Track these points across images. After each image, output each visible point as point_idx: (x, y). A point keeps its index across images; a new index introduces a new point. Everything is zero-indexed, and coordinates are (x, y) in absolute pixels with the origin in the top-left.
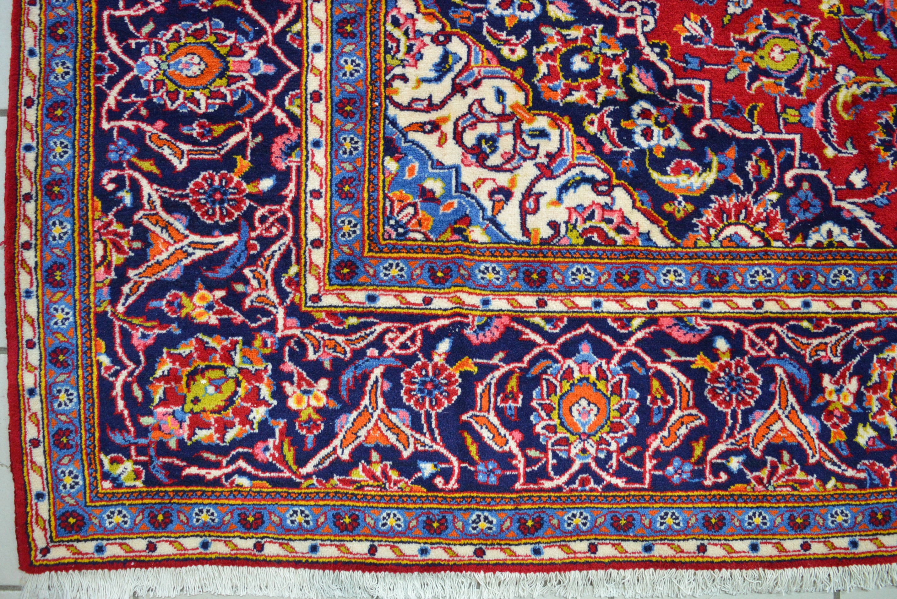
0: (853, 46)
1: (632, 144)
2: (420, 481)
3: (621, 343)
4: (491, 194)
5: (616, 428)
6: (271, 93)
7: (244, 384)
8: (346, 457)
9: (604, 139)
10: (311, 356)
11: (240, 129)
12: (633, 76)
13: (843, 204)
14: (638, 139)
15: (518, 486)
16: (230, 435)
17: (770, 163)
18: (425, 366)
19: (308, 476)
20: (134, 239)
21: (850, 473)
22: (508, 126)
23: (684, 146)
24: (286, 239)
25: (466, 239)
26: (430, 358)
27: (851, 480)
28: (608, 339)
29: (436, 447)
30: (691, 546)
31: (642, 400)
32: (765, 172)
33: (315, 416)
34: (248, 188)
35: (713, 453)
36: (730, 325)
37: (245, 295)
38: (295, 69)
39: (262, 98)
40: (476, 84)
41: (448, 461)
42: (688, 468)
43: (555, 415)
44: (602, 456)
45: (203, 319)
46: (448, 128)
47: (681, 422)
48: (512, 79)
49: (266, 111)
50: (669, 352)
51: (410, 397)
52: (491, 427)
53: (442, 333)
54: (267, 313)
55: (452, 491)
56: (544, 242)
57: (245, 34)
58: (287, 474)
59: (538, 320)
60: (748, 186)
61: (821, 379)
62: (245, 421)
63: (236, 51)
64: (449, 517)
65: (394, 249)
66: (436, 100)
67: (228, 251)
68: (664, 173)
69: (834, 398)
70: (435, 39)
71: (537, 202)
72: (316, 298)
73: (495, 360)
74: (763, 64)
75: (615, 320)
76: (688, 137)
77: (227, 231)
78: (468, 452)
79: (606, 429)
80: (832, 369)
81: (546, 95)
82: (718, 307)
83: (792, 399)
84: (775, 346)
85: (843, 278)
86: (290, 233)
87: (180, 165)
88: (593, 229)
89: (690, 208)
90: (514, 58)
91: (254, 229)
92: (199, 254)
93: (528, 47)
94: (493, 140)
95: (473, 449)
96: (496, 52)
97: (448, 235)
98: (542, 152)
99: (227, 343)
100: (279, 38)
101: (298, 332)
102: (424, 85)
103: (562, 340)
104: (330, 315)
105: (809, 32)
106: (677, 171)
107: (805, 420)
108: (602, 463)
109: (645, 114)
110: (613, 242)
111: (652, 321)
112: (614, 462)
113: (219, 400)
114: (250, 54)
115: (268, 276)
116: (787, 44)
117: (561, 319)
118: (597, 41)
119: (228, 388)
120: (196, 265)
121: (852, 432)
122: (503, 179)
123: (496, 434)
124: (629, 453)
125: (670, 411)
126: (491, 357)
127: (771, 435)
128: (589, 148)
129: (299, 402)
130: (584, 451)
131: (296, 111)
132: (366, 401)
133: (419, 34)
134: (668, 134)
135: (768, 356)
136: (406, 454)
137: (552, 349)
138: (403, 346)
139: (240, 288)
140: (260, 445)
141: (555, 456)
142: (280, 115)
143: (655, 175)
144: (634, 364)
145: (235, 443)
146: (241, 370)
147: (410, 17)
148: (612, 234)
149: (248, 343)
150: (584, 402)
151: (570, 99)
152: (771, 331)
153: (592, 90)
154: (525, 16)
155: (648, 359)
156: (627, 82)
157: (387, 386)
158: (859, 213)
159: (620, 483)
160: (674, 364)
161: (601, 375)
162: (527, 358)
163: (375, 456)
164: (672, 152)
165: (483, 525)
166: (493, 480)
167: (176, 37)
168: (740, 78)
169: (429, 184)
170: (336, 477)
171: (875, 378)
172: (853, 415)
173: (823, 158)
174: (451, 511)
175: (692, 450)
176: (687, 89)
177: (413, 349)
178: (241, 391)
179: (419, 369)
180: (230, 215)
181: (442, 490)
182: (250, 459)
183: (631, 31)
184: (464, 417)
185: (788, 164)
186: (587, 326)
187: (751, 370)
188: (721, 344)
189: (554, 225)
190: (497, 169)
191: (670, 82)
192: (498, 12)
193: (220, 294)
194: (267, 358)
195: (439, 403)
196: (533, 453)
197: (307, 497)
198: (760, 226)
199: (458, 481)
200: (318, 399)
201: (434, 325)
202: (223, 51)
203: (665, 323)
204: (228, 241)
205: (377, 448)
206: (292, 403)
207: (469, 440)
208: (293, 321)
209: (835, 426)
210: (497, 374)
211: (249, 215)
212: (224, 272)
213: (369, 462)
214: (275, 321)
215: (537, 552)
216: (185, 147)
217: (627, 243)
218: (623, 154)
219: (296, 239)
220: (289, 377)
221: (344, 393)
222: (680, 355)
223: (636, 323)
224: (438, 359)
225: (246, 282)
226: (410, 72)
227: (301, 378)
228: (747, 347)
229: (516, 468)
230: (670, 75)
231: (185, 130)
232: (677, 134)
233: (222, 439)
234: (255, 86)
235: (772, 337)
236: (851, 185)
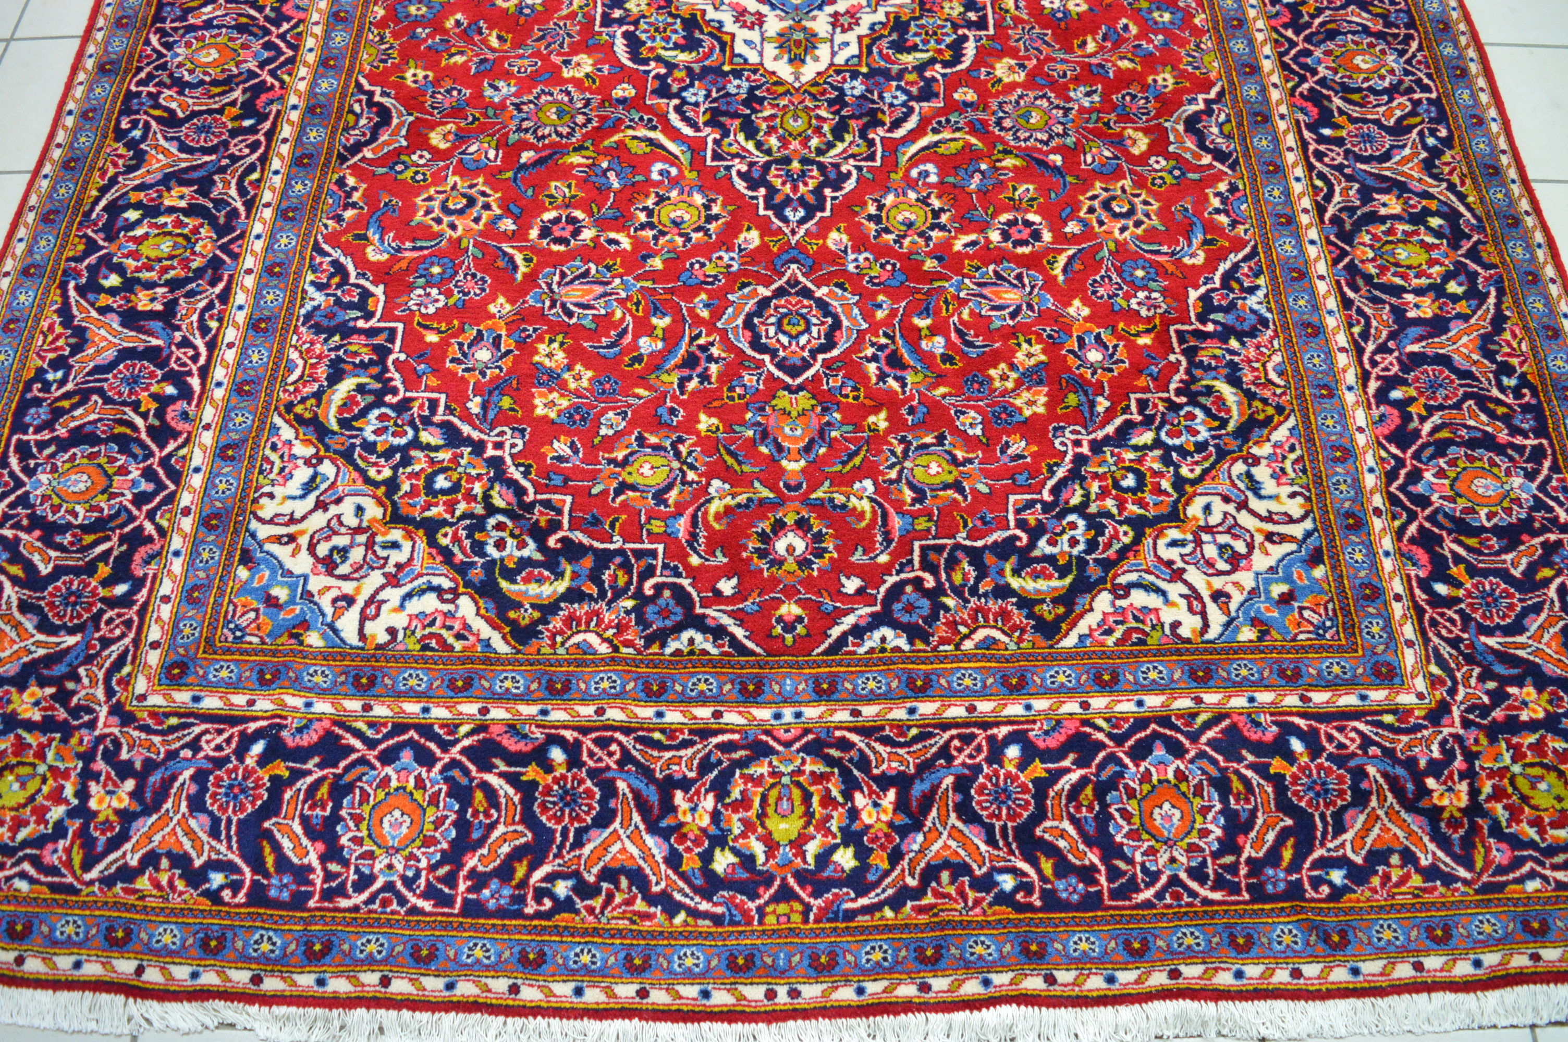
0: (730, 461)
1: (483, 554)
2: (207, 894)
3: (445, 750)
4: (334, 601)
5: (429, 842)
6: (146, 508)
7: (50, 782)
8: (134, 863)
9: (456, 550)
10: (124, 755)
11: (108, 538)
12: (494, 493)
13: (708, 611)
14: (491, 550)
15: (311, 904)
16: (22, 834)
17: (629, 572)
18: (236, 769)
19: (91, 883)
21: (704, 906)
22: (362, 538)
23: (538, 556)
24: (127, 641)
25: (301, 643)
26: (241, 759)
27: (706, 915)
28: (432, 746)
29: (231, 856)
30: (500, 985)
31: (461, 813)
32: (622, 581)
33: (113, 818)
34: (102, 592)
35: (538, 874)
36: (569, 735)
37: (74, 693)
38: (172, 487)
39: (136, 512)
40: (338, 501)
41: (239, 871)
42: (507, 892)
43: (364, 826)
44: (410, 874)
45: (27, 715)
46: (304, 541)
47: (504, 839)
48: (374, 496)
49: (137, 523)
50: (497, 761)
51: (215, 801)
52: (293, 837)
53: (259, 734)
54: (90, 711)
55: (239, 906)
56: (379, 647)
57: (135, 457)
58: (70, 879)
59: (361, 725)
60: (602, 594)
61: (672, 797)
62: (41, 820)
63: (123, 471)
64: (229, 935)
65: (228, 651)
66: (298, 515)
67: (69, 649)
68: (514, 582)
69: (688, 818)
70: (308, 462)
71: (378, 609)
72: (143, 698)
73: (310, 765)
74: (630, 480)
75: (442, 726)
76: (542, 547)
77: (72, 632)
78: (264, 863)
79: (418, 843)
80: (685, 784)
81: (403, 511)
82: (558, 716)
83: (636, 818)
84: (617, 756)
85: (703, 686)
86: (132, 635)
87: (45, 570)
88: (431, 635)
89: (537, 615)
90: (379, 478)
91: (98, 629)
92: (41, 652)
93: (395, 469)
94: (344, 552)
95: (270, 860)
96: (363, 473)
97: (284, 639)
98: (392, 562)
99: (44, 740)
100: (166, 459)
101: (116, 731)
102: (289, 503)
103: (383, 746)
104: (153, 715)
105: (683, 449)
106: (526, 581)
107: (650, 841)
108: (409, 883)
109: (500, 526)
110: (451, 648)
111: (481, 728)
112: (422, 881)
113: (21, 797)
114: (135, 474)
115: (101, 675)
116: (658, 461)
117: (385, 725)
118: (463, 462)
119: (32, 786)
120: (34, 662)
121: (707, 858)
122: (348, 587)
123: (297, 844)
124: (441, 872)
125: (492, 826)
126: (305, 762)
127: (608, 858)
128: (439, 559)
129: (101, 801)
130: (390, 867)
131: (165, 523)
132: (169, 805)
133: (293, 457)
134: (522, 545)
135: (608, 768)
136: (198, 863)
137: (372, 755)
138: (219, 748)
139: (70, 685)
140: (50, 847)
141: (357, 871)
142: (149, 528)
143: (504, 584)
144: (456, 773)
145: (25, 844)
146: (51, 768)
147: (289, 443)
148: (451, 640)
149: (65, 740)
150: (397, 813)
151: (427, 514)
152: (612, 740)
153: (451, 507)
154: (397, 441)
155: (473, 768)
156: (487, 497)
157: (194, 789)
158: (726, 620)
159: (427, 906)
160: (501, 775)
161: (420, 783)
162: (342, 764)
163: (165, 863)
164: (525, 563)
165: (265, 947)
166: (285, 895)
167: (73, 458)
168: (605, 492)
169: (276, 591)
170: (119, 885)
171: (736, 794)
172: (709, 837)
173: (687, 566)
174: (231, 927)
175: (514, 871)
176: (547, 504)
177: (227, 751)
178: (46, 789)
179: (229, 772)
180: (79, 616)
181: (228, 904)
182: (36, 861)
183: (498, 453)
184: (267, 825)
185: (649, 572)
186: (412, 733)
187: (589, 783)
188: (557, 755)
189: (392, 631)
190: (345, 578)
191: (530, 497)
192: (372, 438)
193: (49, 691)
194: (79, 756)
195: (243, 809)
196: (334, 867)
197: (84, 905)
198: (610, 633)
199: (247, 895)
200: (120, 800)
201: (253, 726)
202: (111, 471)
203: (495, 730)
204: (71, 640)
205: (169, 855)
206: (93, 804)
207: (267, 850)
208: (115, 720)
209: (688, 850)
210: (309, 780)
211: (96, 619)
212: (60, 669)
213: (157, 869)
214: (96, 720)
215: (321, 982)
216: (53, 554)
217: (465, 649)
218: (473, 564)
219: (136, 642)
220: (96, 776)
221: (148, 795)
222: (509, 764)
223: (464, 730)
224: (250, 761)
225: (78, 679)
226: (278, 491)
227: (108, 777)
228: (585, 757)
229: (312, 884)
230: (531, 490)
231: (58, 539)
232: (532, 545)
233: (13, 839)
234: (133, 502)
235: (614, 747)
236: (718, 593)
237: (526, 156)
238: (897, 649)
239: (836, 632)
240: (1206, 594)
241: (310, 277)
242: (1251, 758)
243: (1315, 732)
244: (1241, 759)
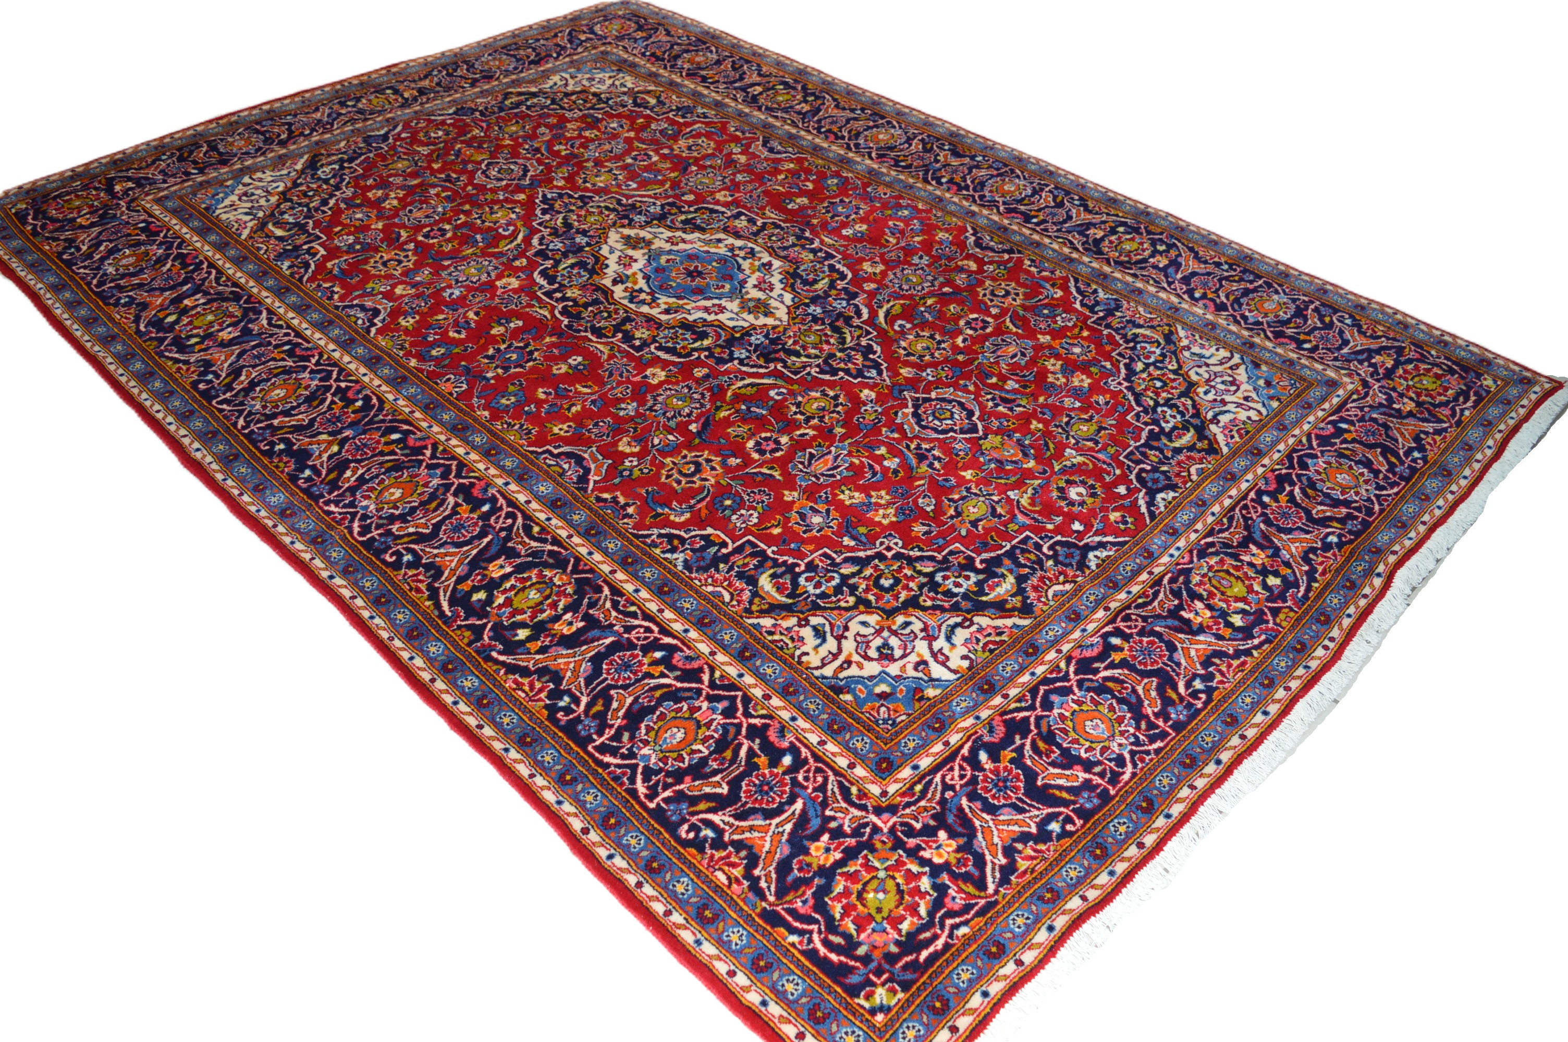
0: (1003, 481)
1: (956, 595)
2: (1060, 837)
3: (1069, 680)
4: (916, 669)
5: (1120, 720)
6: (739, 714)
7: (897, 875)
8: (1004, 861)
9: (939, 603)
10: (918, 826)
11: (740, 745)
12: (919, 568)
13: (1085, 541)
14: (956, 590)
15: (1112, 792)
16: (923, 911)
17: (1030, 552)
18: (986, 776)
19: (997, 892)
20: (738, 852)
21: (1256, 641)
22: (886, 634)
23: (981, 577)
24: (832, 778)
25: (929, 699)
26: (982, 769)
27: (1262, 644)
28: (1058, 684)
29: (1045, 812)
30: (1235, 741)
31: (1114, 697)
32: (1032, 557)
33: (959, 856)
34: (780, 770)
35: (1182, 689)
36: (1108, 629)
37: (841, 826)
38: (740, 693)
39: (736, 721)
40: (846, 628)
41: (1060, 814)
42: (1180, 708)
43: (1082, 741)
44: (1132, 740)
45: (831, 860)
46: (856, 658)
47: (1147, 691)
48: (862, 613)
49: (745, 725)
50: (1096, 665)
51: (998, 799)
52: (1060, 776)
53: (974, 752)
54: (866, 825)
55: (1083, 826)
56: (969, 669)
57: (691, 698)
58: (982, 902)
59: (1013, 706)
60: (1034, 569)
61: (1182, 617)
62: (923, 895)
63: (693, 710)
64: (1100, 840)
65: (897, 734)
66: (835, 650)
67: (804, 811)
68: (987, 594)
69: (1199, 619)
70: (800, 626)
71: (943, 654)
72: (884, 793)
73: (1018, 741)
74: (972, 518)
75: (1051, 673)
76: (978, 572)
77: (792, 801)
78: (1065, 799)
79: (1116, 725)
80: (1180, 607)
81: (888, 607)
82: (1091, 627)
83: (1182, 636)
84: (1140, 620)
85: (1129, 568)
86: (830, 773)
87: (725, 789)
88: (986, 644)
89: (1019, 598)
90: (851, 604)
91: (806, 788)
92: (788, 827)
93: (852, 594)
95: (1065, 795)
96: (839, 608)
97: (917, 705)
98: (917, 632)
99: (860, 861)
100: (712, 685)
101: (895, 819)
102: (820, 649)
103: (1038, 704)
104: (903, 795)
105: (974, 491)
106: (992, 588)
107: (1201, 638)
108: (1137, 743)
109: (945, 578)
110: (1003, 642)
111: (1069, 659)
112: (1141, 737)
113: (892, 898)
114: (705, 705)
115: (844, 805)
116: (974, 502)
117: (1024, 695)
118: (882, 567)
119: (890, 884)
120: (792, 833)
121: (1229, 625)
122: (913, 658)
123: (1067, 777)
124: (1143, 726)
125: (1134, 691)
126: (1014, 743)
127: (1196, 659)
128: (938, 612)
129: (940, 856)
130: (1120, 745)
131: (764, 712)
132: (977, 823)
133: (789, 629)
134: (967, 578)
135: (1144, 627)
136: (1034, 830)
137: (1039, 712)
138: (962, 777)
139: (833, 825)
140: (947, 900)
141: (1110, 760)
142: (756, 721)
143: (984, 599)
144: (1087, 684)
145: (931, 914)
146: (886, 869)
147: (775, 626)
148: (998, 639)
149: (873, 850)
150: (1088, 723)
151: (901, 600)
152: (1129, 615)
153: (906, 587)
154: (834, 583)
155: (1090, 677)
156: (920, 573)
157: (979, 804)
158: (1097, 539)
159: (1159, 744)
160: (1106, 668)
161: (1079, 703)
162: (1032, 727)
163: (1020, 846)
164: (979, 584)
165: (1122, 829)
166: (1096, 801)
167: (649, 729)
168: (968, 531)
169: (878, 690)
170: (1012, 878)
171: (1204, 594)
172: (1219, 617)
173: (1050, 531)
174: (1095, 837)
175: (1170, 698)
176: (951, 553)
177: (969, 773)
178: (900, 880)
179: (985, 781)
180: (784, 792)
181: (1077, 831)
182: (951, 914)
183: (893, 552)
184: (1039, 783)
185: (1038, 547)
186: (1042, 688)
187: (1145, 639)
188: (1115, 641)
189: (964, 657)
190: (904, 656)
191: (940, 557)
192: (818, 591)
193: (826, 837)
194: (894, 848)
195: (1018, 788)
196: (1097, 769)
197: (1009, 904)
198: (1061, 578)
199: (1079, 818)
200: (950, 845)
201: (965, 751)
202: (687, 716)
203: (1076, 653)
204: (799, 805)
205: (1015, 840)
206: (937, 860)
207: (1057, 793)
208: (885, 816)
209: (1218, 629)
210: (1028, 747)
211: (795, 782)
212: (815, 823)
213: (1020, 852)
214: (875, 825)
215: (1168, 816)
216: (717, 778)
217: (1010, 636)
218: (957, 602)
219: (837, 773)
220: (919, 848)
221: (960, 829)
222: (1103, 662)
223: (1063, 665)
224: (989, 766)
225: (834, 818)
226: (804, 649)
227: (926, 843)
228: (1128, 631)
229: (1098, 785)
230: (936, 554)
231: (708, 770)
232: (972, 575)
233: (920, 918)
234: (725, 718)
235: (1133, 618)
236: (1078, 532)
237: (693, 427)
238: (1174, 498)
239: (1144, 509)
240: (1242, 401)
241: (658, 551)
242: (1337, 441)
243: (1341, 417)
244: (1335, 444)
